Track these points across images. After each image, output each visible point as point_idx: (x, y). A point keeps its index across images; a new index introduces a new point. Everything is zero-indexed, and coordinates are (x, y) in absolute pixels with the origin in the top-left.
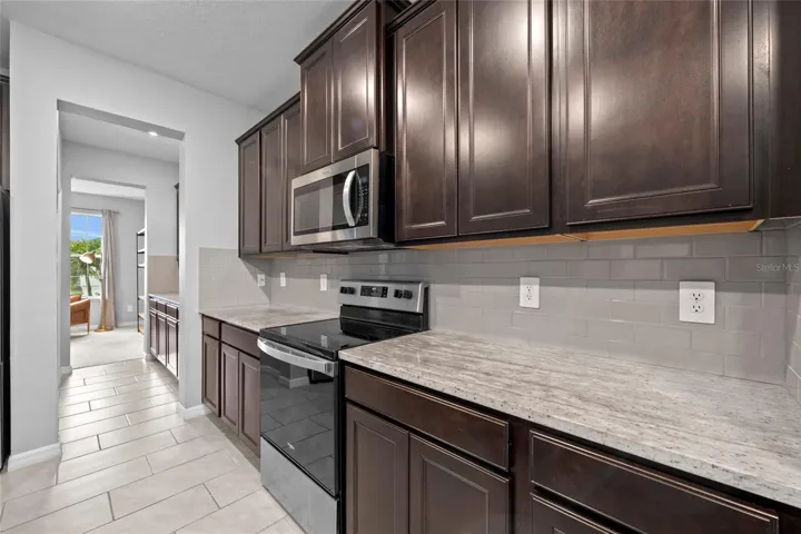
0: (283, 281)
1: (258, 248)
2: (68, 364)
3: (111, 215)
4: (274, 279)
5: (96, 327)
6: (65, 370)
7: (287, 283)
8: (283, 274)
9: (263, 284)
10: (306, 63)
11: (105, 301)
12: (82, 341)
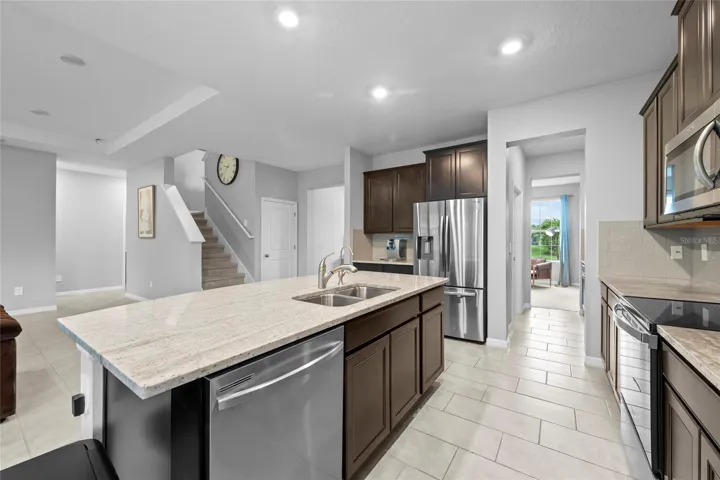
0: (705, 254)
1: (655, 219)
2: (529, 302)
3: (567, 198)
4: (695, 252)
5: (557, 283)
6: (527, 305)
7: (709, 257)
8: (704, 246)
9: (680, 256)
10: (681, 13)
11: (562, 265)
12: (546, 291)
